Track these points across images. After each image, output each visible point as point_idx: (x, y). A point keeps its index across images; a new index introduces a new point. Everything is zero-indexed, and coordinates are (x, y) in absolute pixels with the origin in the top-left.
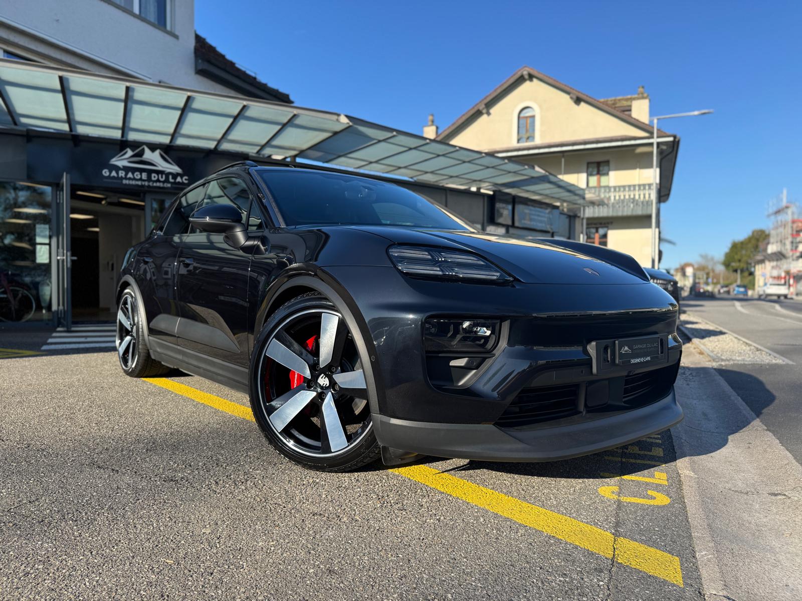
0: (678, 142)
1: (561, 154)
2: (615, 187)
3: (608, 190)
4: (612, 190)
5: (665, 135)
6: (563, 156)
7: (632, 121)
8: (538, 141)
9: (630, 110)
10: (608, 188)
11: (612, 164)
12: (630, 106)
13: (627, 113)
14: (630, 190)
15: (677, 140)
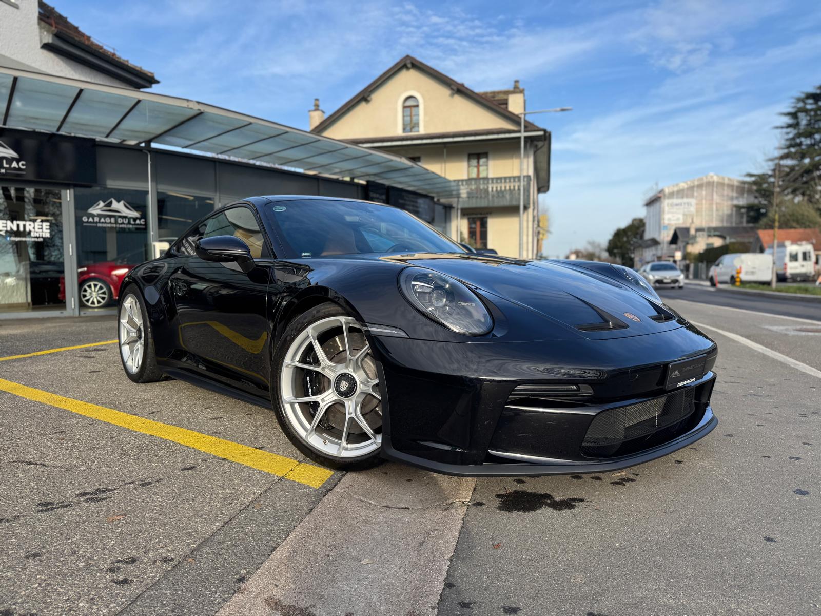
0: (550, 135)
1: (443, 146)
2: (492, 179)
3: (486, 182)
4: (490, 181)
5: (536, 129)
6: (445, 147)
7: (507, 114)
8: (422, 131)
9: (507, 104)
10: (486, 179)
11: (490, 156)
12: (507, 100)
13: (503, 106)
14: (505, 182)
15: (547, 134)
